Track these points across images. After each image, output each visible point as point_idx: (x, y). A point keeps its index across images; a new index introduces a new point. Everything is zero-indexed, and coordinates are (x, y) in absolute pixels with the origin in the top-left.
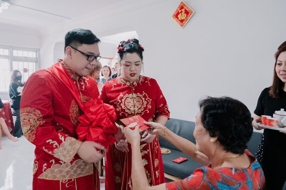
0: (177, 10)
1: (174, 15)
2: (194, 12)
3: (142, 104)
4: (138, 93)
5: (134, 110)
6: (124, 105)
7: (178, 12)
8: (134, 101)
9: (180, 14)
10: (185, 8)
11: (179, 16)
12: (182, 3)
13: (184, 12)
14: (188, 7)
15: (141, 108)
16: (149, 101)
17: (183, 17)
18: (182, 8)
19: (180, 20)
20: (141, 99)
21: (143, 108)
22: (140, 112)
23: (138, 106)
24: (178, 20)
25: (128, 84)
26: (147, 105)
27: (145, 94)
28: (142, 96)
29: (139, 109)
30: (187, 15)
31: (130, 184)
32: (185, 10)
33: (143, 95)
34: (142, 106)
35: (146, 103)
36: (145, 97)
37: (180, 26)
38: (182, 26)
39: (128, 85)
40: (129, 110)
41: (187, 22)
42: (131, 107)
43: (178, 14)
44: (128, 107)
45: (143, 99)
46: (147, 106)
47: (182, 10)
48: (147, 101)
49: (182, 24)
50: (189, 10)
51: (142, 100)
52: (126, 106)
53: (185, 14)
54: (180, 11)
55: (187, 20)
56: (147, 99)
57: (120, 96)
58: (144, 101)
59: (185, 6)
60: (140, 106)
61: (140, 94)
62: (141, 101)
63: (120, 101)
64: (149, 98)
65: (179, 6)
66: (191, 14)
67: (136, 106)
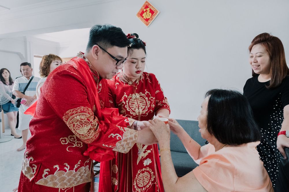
0: (142, 9)
1: (138, 13)
2: (159, 12)
3: (145, 104)
4: (141, 93)
5: (139, 112)
6: (128, 106)
7: (143, 11)
8: (138, 102)
9: (145, 13)
10: (151, 7)
11: (144, 15)
12: (147, 2)
13: (149, 11)
14: (153, 7)
15: (145, 108)
16: (152, 100)
17: (148, 16)
18: (147, 7)
19: (145, 19)
20: (144, 98)
21: (147, 109)
22: (144, 113)
23: (142, 107)
24: (143, 19)
25: (130, 83)
26: (150, 104)
27: (147, 92)
28: (145, 95)
29: (143, 110)
30: (152, 14)
31: (135, 185)
32: (150, 10)
33: (146, 93)
34: (145, 107)
35: (150, 103)
36: (148, 96)
37: (145, 25)
38: (147, 24)
39: (130, 85)
40: (134, 112)
41: (152, 21)
42: (135, 109)
43: (143, 12)
44: (133, 109)
45: (147, 98)
46: (150, 106)
47: (147, 9)
48: (150, 101)
49: (147, 23)
50: (154, 10)
51: (146, 100)
52: (130, 108)
53: (150, 13)
54: (145, 10)
55: (152, 19)
56: (150, 99)
57: (124, 96)
58: (147, 101)
59: (150, 5)
60: (144, 107)
61: (143, 93)
62: (144, 101)
63: (124, 103)
64: (152, 97)
65: (144, 5)
66: (156, 14)
67: (140, 107)
